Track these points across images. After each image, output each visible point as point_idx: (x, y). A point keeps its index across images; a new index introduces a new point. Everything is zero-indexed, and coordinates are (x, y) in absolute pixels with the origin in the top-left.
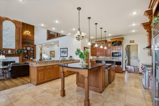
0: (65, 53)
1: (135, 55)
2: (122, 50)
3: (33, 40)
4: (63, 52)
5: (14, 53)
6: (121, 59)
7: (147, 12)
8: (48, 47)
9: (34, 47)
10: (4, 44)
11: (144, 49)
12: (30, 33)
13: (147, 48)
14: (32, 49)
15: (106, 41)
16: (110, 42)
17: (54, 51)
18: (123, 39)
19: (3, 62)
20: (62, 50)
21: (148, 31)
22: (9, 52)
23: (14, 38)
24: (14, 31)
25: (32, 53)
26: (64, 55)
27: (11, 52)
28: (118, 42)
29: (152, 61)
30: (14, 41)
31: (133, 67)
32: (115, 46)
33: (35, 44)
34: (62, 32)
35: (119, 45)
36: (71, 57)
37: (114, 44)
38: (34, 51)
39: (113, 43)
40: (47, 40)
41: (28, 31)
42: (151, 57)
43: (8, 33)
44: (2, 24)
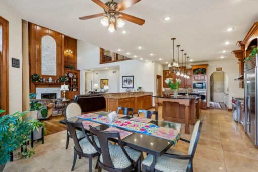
0: (129, 82)
1: (220, 87)
2: (206, 79)
3: (75, 64)
4: (126, 81)
5: (55, 81)
6: (206, 91)
7: (240, 42)
8: (97, 74)
9: (77, 73)
10: (43, 69)
11: (235, 80)
12: (72, 52)
13: (239, 79)
14: (75, 76)
15: (185, 67)
16: (191, 69)
17: (107, 80)
18: (207, 65)
19: (42, 94)
20: (124, 78)
21: (239, 60)
22: (50, 80)
23: (55, 61)
24: (55, 50)
25: (75, 82)
26: (128, 86)
27: (52, 81)
28: (201, 70)
29: (245, 94)
30: (55, 64)
31: (218, 104)
32: (197, 75)
33: (78, 69)
34: (128, 54)
35: (203, 73)
36: (140, 88)
37: (197, 72)
38: (78, 79)
39: (194, 70)
40: (100, 63)
41: (70, 51)
42: (243, 89)
43: (47, 53)
44: (41, 40)
